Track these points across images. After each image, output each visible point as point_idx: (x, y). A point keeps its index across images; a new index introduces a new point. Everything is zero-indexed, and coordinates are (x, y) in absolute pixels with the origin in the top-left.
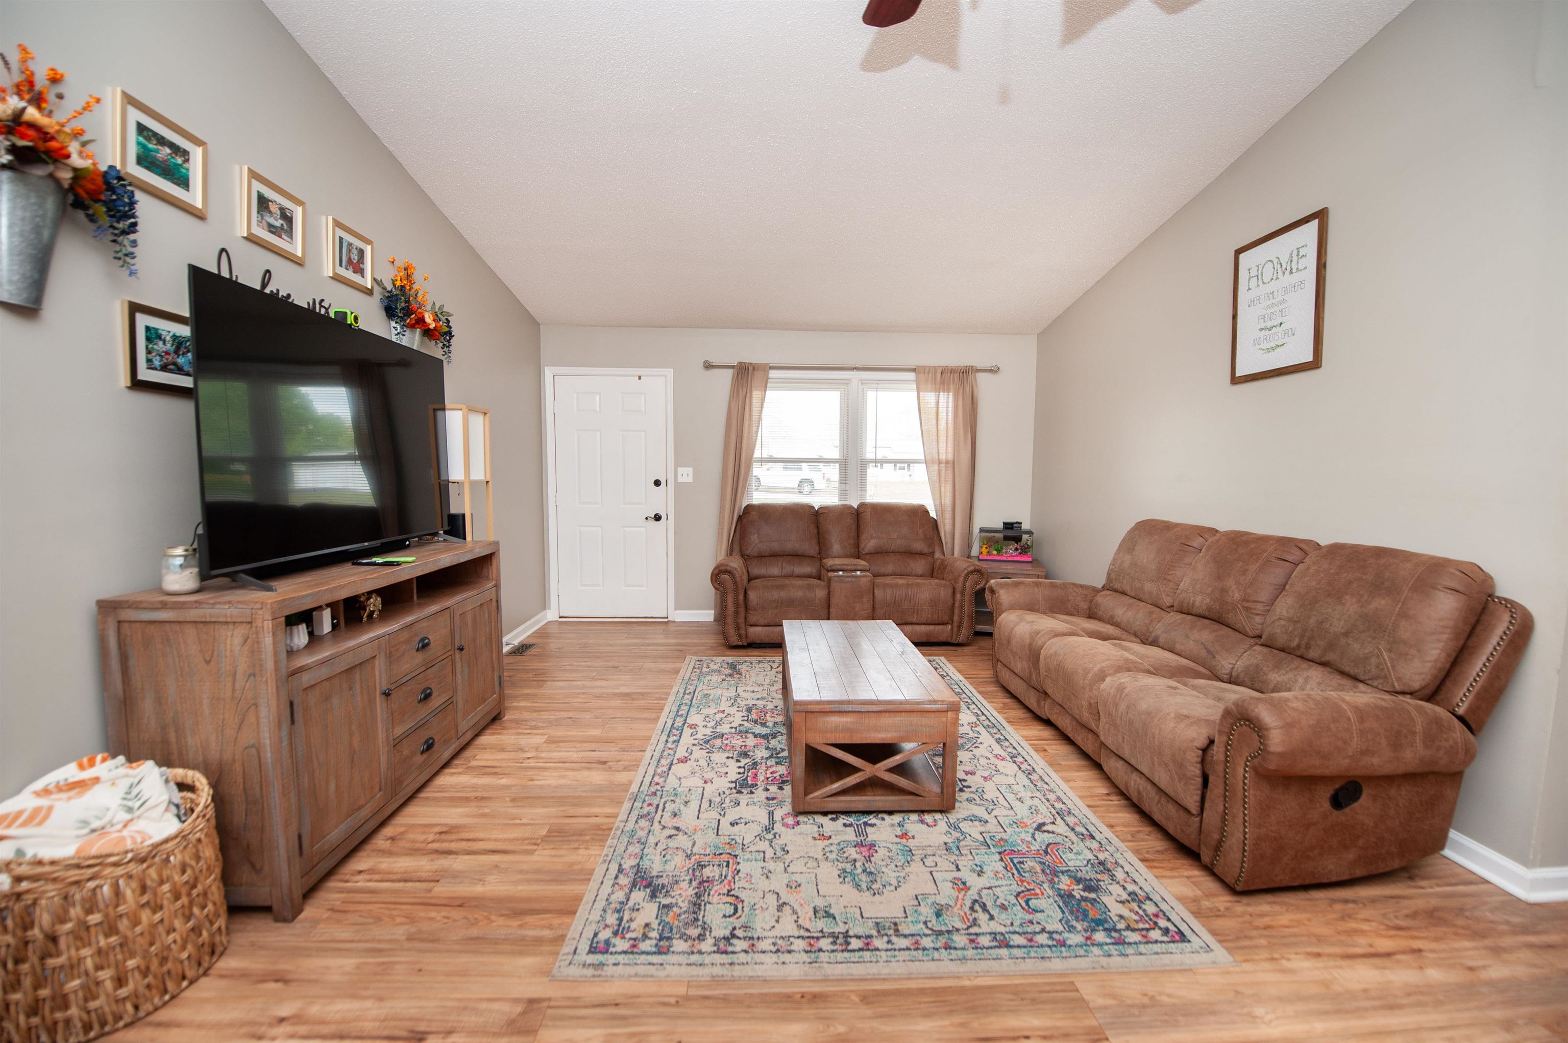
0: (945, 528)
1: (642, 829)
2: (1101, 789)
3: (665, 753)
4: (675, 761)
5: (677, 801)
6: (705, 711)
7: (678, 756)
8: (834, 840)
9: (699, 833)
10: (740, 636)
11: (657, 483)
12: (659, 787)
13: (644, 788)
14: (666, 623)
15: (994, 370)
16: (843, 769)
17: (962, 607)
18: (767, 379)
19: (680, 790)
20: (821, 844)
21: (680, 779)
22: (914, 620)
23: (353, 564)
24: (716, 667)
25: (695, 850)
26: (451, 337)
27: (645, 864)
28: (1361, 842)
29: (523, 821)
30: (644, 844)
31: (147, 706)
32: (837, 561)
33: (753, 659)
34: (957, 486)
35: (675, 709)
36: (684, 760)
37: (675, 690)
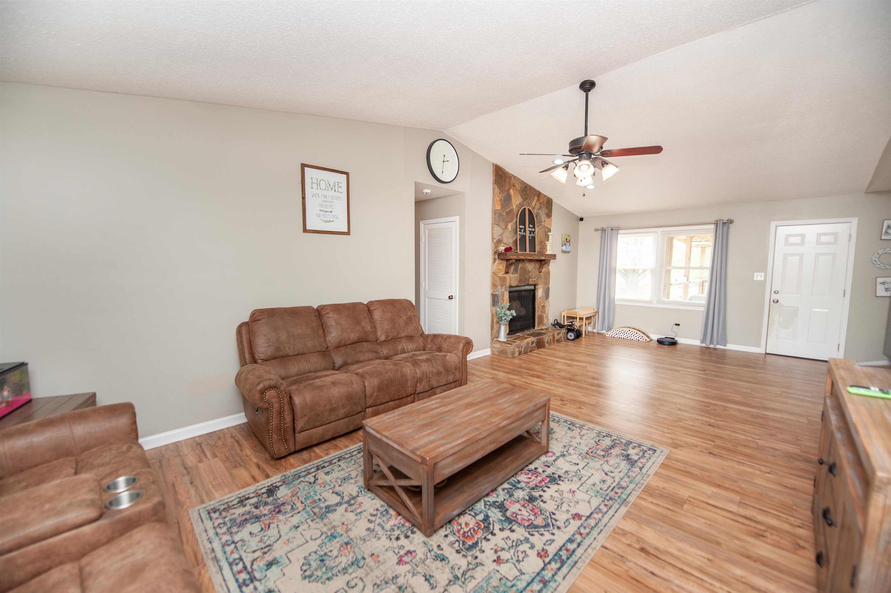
1: (625, 482)
3: (587, 530)
4: (584, 518)
5: (598, 488)
7: (578, 523)
9: (597, 467)
12: (606, 502)
13: (616, 506)
19: (593, 494)
21: (589, 502)
25: (603, 462)
29: (703, 520)
30: (626, 474)
36: (577, 516)
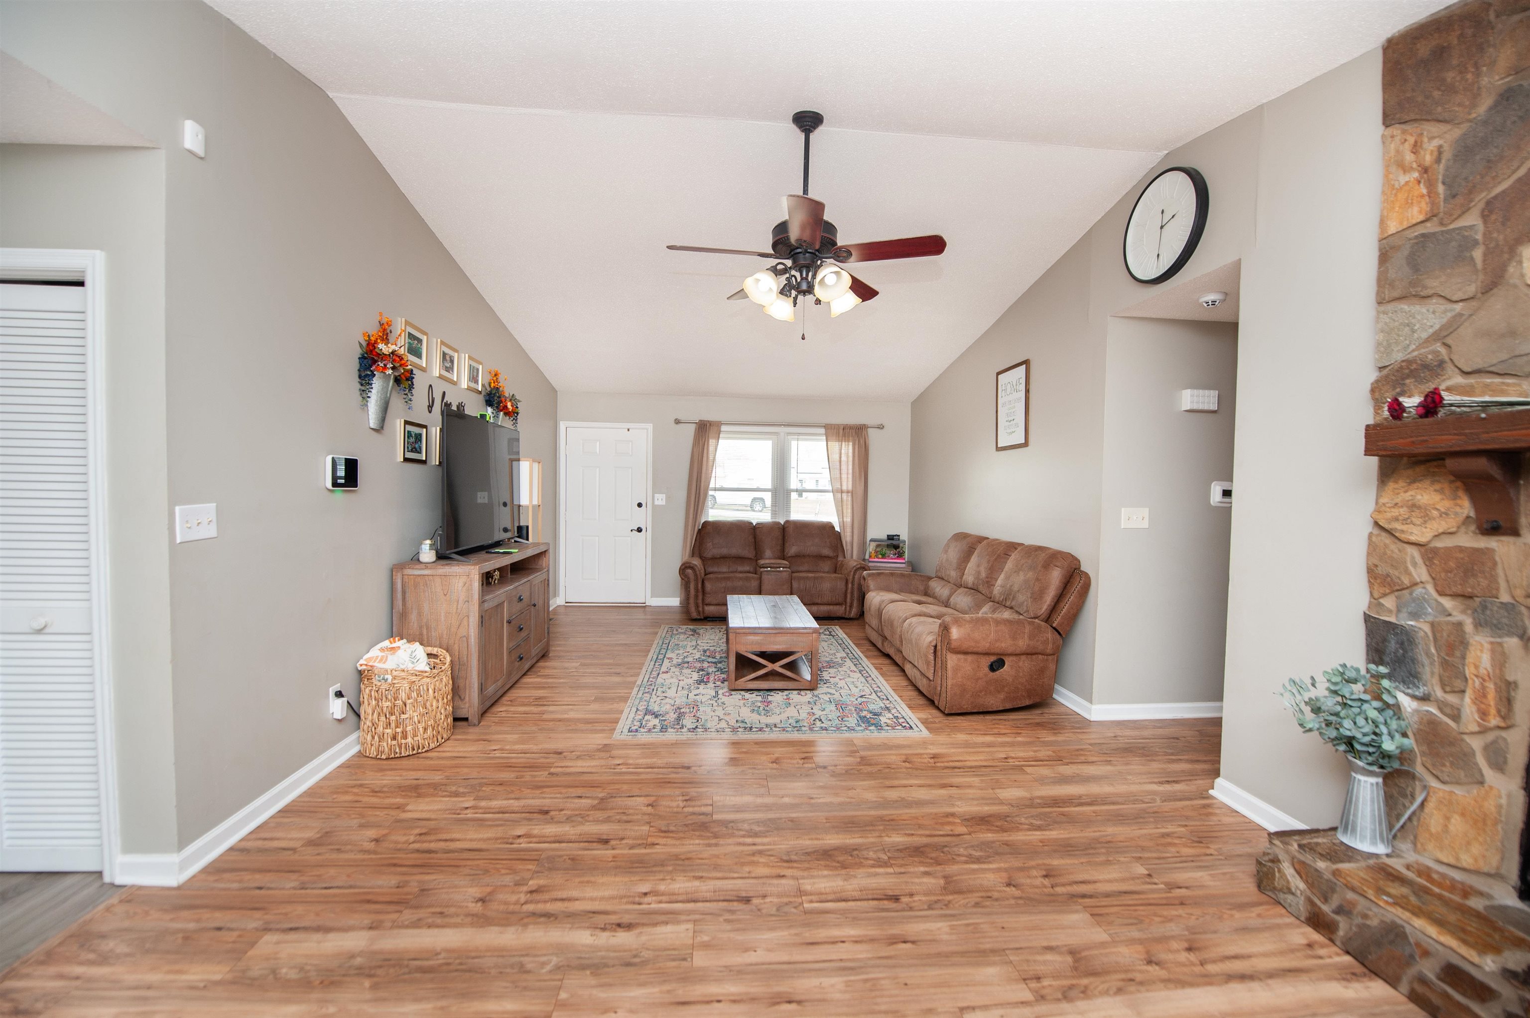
0: (847, 538)
1: (647, 697)
2: (904, 683)
3: (655, 669)
4: (661, 672)
5: (664, 687)
6: (678, 652)
7: (662, 670)
8: (750, 700)
9: (678, 698)
10: (699, 612)
11: (640, 505)
12: (653, 683)
13: (645, 683)
14: (643, 607)
15: (881, 427)
16: (758, 666)
17: (852, 593)
18: (719, 432)
19: (665, 683)
20: (743, 701)
21: (665, 679)
22: (819, 601)
23: (487, 552)
24: (683, 631)
25: (676, 703)
26: (517, 414)
27: (650, 708)
28: (1006, 689)
30: (649, 701)
31: (413, 617)
32: (767, 561)
33: (707, 627)
34: (855, 509)
35: (657, 651)
36: (666, 672)
37: (656, 642)
